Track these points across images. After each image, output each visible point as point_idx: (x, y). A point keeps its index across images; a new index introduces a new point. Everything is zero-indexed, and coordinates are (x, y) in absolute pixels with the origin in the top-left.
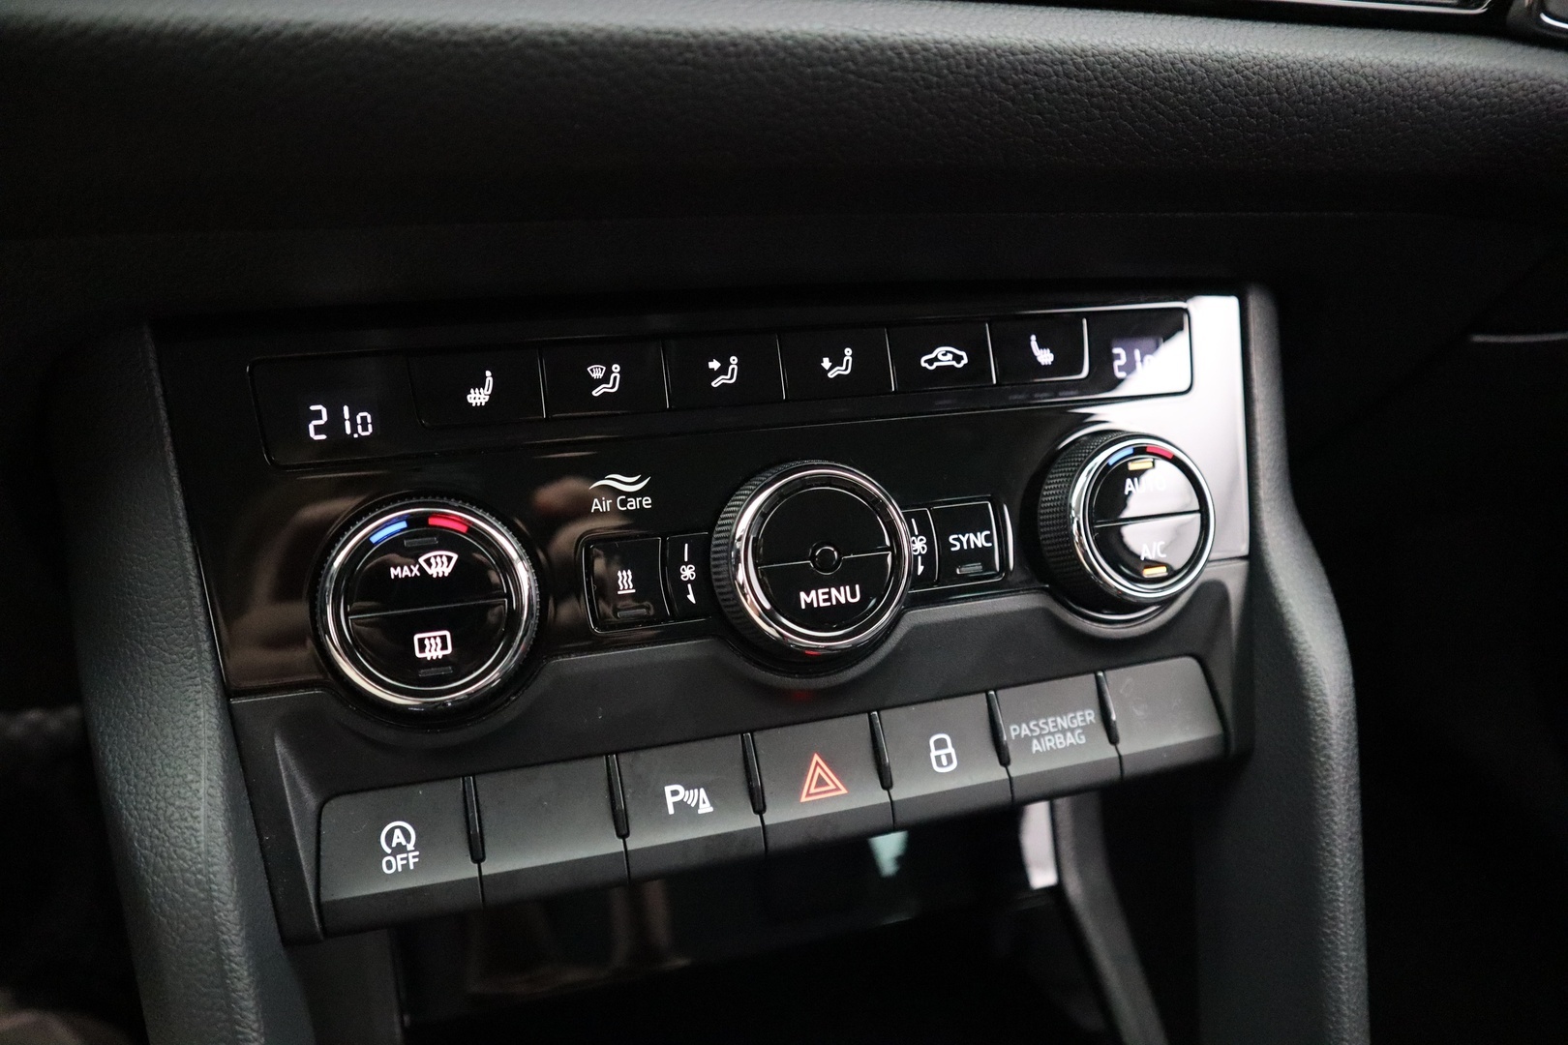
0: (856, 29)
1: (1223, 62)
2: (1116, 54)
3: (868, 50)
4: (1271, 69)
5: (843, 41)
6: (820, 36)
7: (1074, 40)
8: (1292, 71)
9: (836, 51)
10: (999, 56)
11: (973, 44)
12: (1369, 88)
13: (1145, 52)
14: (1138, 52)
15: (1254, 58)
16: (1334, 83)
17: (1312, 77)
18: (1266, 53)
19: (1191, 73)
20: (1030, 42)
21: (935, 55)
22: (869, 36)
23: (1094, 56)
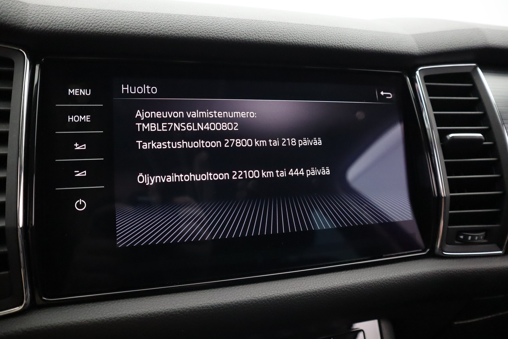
0: (254, 297)
1: (355, 286)
2: (325, 290)
3: (258, 302)
4: (369, 285)
5: (251, 301)
6: (245, 301)
7: (313, 289)
8: (375, 284)
9: (249, 304)
10: (293, 297)
11: (286, 296)
12: (398, 284)
13: (333, 288)
14: (331, 289)
15: (363, 283)
16: (388, 284)
17: (381, 285)
18: (367, 281)
19: (346, 291)
20: (301, 292)
21: (276, 300)
22: (258, 299)
23: (319, 292)
